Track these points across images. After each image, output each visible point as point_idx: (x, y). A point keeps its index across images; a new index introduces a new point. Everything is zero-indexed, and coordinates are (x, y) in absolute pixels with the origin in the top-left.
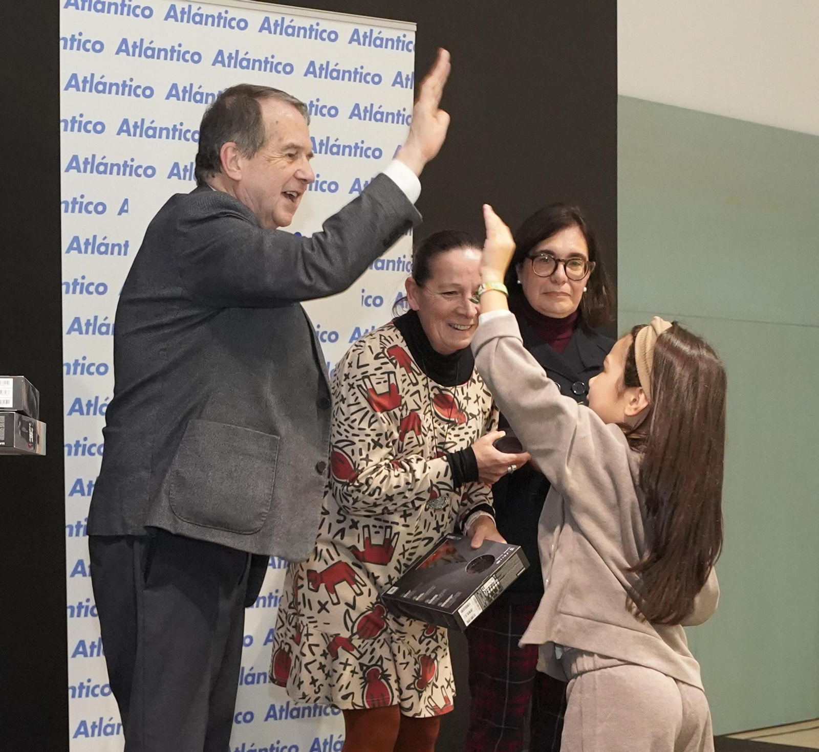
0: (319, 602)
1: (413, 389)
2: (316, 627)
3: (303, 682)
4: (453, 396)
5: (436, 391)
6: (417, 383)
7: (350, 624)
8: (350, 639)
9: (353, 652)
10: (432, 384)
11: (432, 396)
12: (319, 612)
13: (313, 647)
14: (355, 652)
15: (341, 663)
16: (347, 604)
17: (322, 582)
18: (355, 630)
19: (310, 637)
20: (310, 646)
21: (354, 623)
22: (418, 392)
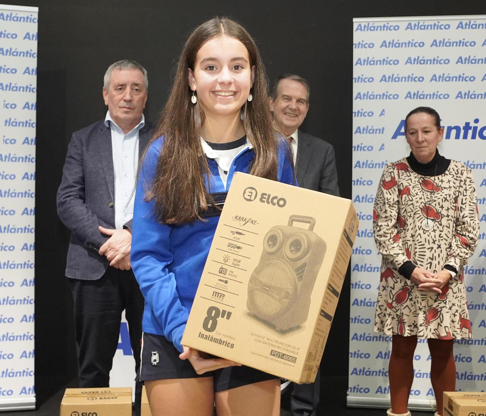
0: (383, 286)
1: (407, 178)
2: (381, 297)
3: (377, 323)
4: (433, 182)
5: (423, 180)
6: (410, 176)
7: (392, 297)
8: (392, 303)
9: (393, 309)
10: (420, 176)
11: (421, 182)
12: (383, 291)
13: (381, 307)
15: (388, 314)
16: (391, 287)
17: (384, 277)
18: (394, 299)
19: (379, 302)
20: (379, 306)
21: (394, 296)
22: (411, 179)
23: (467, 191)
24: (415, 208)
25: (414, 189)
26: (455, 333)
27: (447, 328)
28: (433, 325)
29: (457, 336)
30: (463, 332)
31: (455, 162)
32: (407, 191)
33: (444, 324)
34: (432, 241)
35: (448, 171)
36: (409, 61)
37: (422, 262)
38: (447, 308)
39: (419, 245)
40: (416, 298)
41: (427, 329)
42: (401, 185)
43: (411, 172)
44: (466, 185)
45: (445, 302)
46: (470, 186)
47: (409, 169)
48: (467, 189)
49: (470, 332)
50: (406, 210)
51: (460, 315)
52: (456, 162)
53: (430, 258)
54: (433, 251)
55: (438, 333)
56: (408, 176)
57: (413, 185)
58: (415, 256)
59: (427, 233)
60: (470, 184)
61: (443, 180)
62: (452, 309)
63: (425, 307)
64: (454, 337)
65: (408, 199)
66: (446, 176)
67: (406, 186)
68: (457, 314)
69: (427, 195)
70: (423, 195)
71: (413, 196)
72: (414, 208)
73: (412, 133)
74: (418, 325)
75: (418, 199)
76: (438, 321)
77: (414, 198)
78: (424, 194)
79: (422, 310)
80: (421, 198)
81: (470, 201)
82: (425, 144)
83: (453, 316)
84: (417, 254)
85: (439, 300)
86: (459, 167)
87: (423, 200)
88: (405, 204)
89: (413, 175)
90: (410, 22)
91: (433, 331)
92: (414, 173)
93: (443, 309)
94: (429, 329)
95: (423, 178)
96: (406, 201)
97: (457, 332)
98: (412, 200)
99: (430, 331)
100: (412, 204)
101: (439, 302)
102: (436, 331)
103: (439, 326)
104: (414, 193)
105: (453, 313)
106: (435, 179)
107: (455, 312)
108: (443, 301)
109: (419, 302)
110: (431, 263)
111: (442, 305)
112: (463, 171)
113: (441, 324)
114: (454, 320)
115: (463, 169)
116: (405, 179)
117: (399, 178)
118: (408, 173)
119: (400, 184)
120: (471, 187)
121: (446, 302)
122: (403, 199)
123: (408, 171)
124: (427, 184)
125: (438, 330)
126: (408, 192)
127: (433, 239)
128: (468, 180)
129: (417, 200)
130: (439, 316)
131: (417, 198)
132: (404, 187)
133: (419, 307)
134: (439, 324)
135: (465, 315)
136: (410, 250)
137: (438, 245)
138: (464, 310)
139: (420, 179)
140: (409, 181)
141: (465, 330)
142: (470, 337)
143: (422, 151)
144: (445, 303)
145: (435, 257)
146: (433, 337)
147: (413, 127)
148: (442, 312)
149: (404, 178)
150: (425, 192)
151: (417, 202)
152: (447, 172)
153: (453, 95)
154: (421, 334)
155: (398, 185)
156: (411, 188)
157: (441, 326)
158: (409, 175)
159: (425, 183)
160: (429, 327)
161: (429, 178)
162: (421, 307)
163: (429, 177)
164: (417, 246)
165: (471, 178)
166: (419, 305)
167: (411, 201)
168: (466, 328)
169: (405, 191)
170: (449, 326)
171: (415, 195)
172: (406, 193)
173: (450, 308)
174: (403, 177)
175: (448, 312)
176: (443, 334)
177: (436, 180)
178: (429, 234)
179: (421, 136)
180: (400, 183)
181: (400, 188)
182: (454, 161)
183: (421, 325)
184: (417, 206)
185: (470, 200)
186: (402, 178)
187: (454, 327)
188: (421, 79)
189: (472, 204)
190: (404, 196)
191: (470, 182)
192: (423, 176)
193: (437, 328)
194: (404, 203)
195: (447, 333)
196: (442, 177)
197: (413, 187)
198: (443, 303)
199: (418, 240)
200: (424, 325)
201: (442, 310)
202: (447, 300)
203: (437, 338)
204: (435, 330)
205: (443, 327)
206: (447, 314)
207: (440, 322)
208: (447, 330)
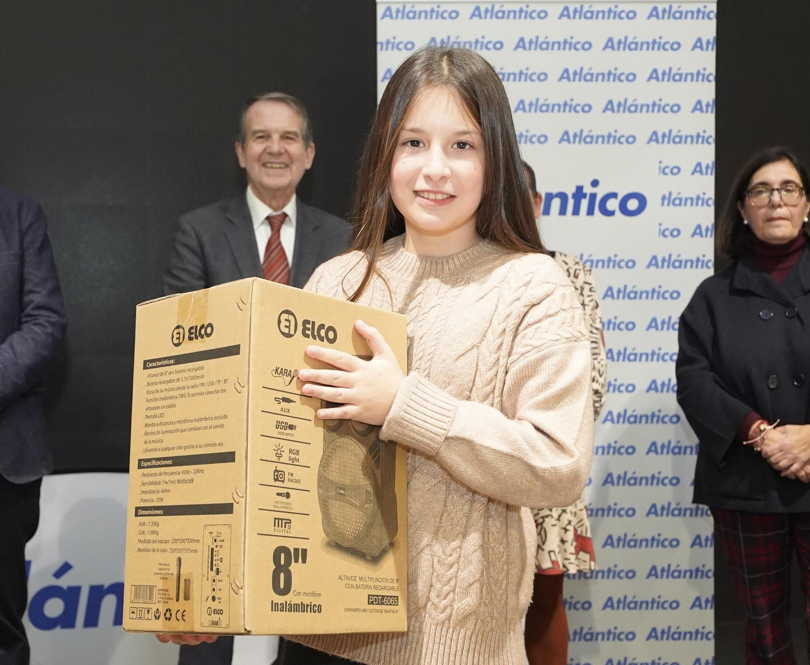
23: (586, 307)
26: (566, 562)
27: (552, 554)
29: (569, 567)
30: (579, 559)
31: (563, 256)
33: (547, 547)
38: (552, 517)
44: (583, 295)
46: (590, 298)
48: (586, 302)
49: (592, 559)
51: (575, 530)
52: (565, 256)
55: (537, 564)
60: (590, 293)
62: (561, 518)
64: (565, 570)
68: (570, 528)
81: (591, 325)
83: (563, 531)
86: (571, 263)
90: (478, 5)
93: (547, 520)
97: (569, 559)
103: (540, 550)
105: (564, 526)
107: (568, 525)
111: (545, 512)
112: (577, 272)
113: (544, 547)
114: (565, 539)
115: (577, 267)
120: (592, 300)
125: (538, 558)
128: (587, 287)
130: (539, 534)
134: (538, 547)
135: (584, 528)
138: (582, 520)
141: (583, 556)
142: (593, 568)
148: (545, 525)
153: (555, 136)
157: (543, 550)
165: (590, 284)
168: (586, 551)
170: (557, 550)
173: (558, 519)
175: (555, 525)
176: (547, 565)
182: (561, 254)
185: (591, 322)
187: (565, 551)
189: (595, 331)
191: (590, 290)
193: (536, 554)
195: (553, 562)
201: (544, 521)
205: (546, 553)
206: (554, 528)
207: (541, 544)
208: (553, 558)
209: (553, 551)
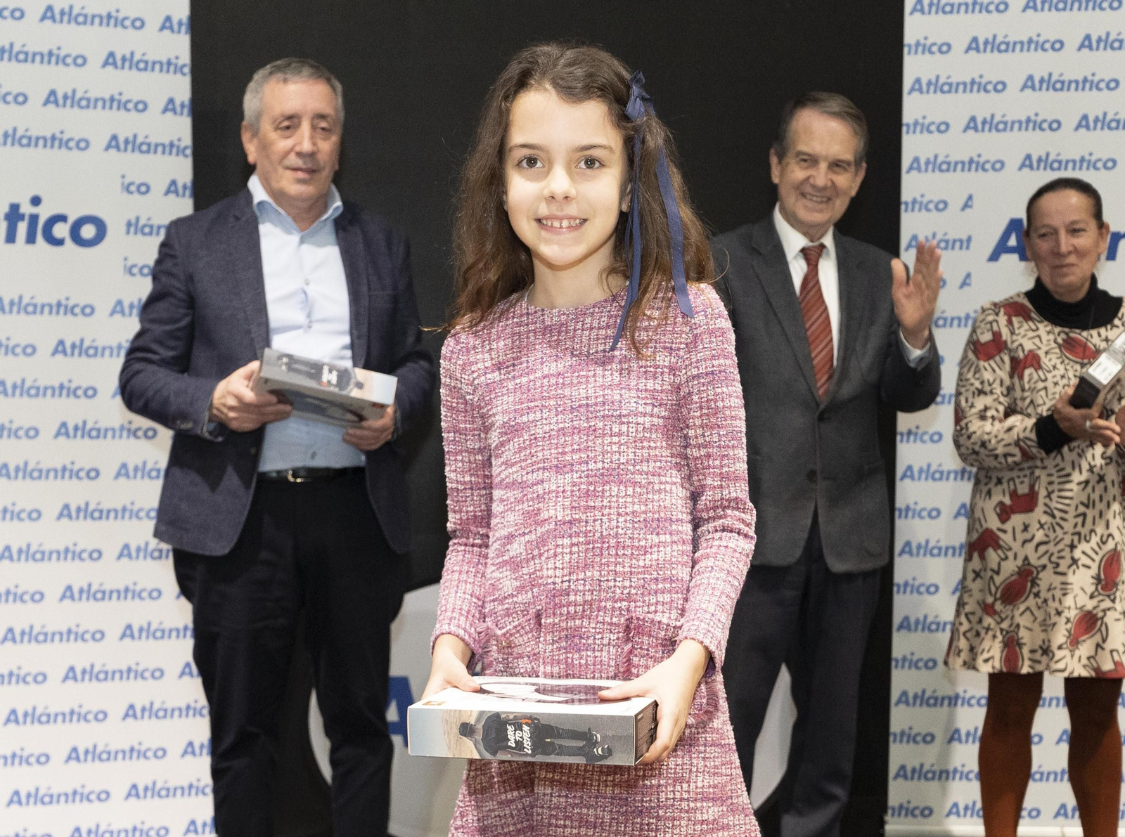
0: (974, 571)
1: (1031, 334)
2: (971, 595)
4: (1084, 340)
5: (1063, 336)
7: (994, 591)
8: (993, 604)
9: (995, 617)
10: (1057, 329)
11: (1060, 340)
12: (974, 580)
14: (997, 617)
15: (984, 628)
16: (992, 570)
17: (974, 551)
18: (998, 596)
21: (997, 591)
22: (1039, 336)
24: (1050, 396)
25: (1049, 357)
27: (1115, 654)
28: (1086, 649)
32: (1033, 360)
33: (1109, 645)
34: (1088, 467)
35: (1120, 319)
36: (1029, 83)
37: (1066, 512)
38: (1115, 609)
39: (1059, 477)
40: (1049, 590)
41: (1072, 656)
42: (1020, 349)
43: (1039, 322)
45: (1112, 597)
47: (1033, 315)
50: (1032, 402)
53: (1082, 503)
54: (1089, 489)
55: (1095, 665)
56: (1033, 331)
57: (1044, 349)
58: (1051, 500)
59: (1076, 450)
61: (1110, 337)
63: (1069, 608)
65: (1035, 377)
66: (1115, 329)
67: (1031, 351)
69: (1076, 371)
70: (1066, 369)
71: (1048, 372)
72: (1047, 396)
73: (1044, 235)
74: (1054, 647)
75: (1058, 378)
76: (1098, 638)
77: (1049, 376)
78: (1068, 367)
79: (1063, 615)
80: (1063, 377)
82: (1072, 259)
84: (1054, 496)
85: (1100, 594)
87: (1065, 381)
88: (1029, 389)
89: (1044, 328)
91: (1084, 661)
92: (1046, 323)
93: (1108, 613)
94: (1076, 658)
95: (1067, 334)
96: (1032, 381)
98: (1046, 380)
99: (1080, 661)
100: (1045, 388)
101: (1100, 598)
102: (1092, 660)
103: (1099, 650)
104: (1050, 365)
106: (1092, 336)
108: (1109, 596)
109: (1057, 599)
110: (1084, 515)
111: (1107, 604)
113: (1105, 646)
116: (1025, 336)
117: (1013, 333)
118: (1031, 323)
119: (1017, 348)
121: (1115, 598)
122: (1026, 378)
123: (1031, 319)
124: (1074, 347)
125: (1097, 658)
126: (1035, 363)
127: (1089, 464)
129: (1055, 380)
130: (1100, 629)
131: (1054, 376)
132: (1026, 353)
133: (1057, 610)
134: (1098, 646)
136: (1036, 488)
137: (1099, 475)
139: (1059, 335)
140: (1037, 341)
143: (1065, 275)
144: (1113, 601)
145: (1094, 502)
146: (1085, 673)
147: (1047, 221)
148: (1106, 619)
149: (1023, 333)
150: (1072, 363)
151: (1056, 384)
152: (1116, 322)
154: (1061, 666)
155: (1010, 351)
156: (1041, 353)
157: (1103, 649)
158: (1034, 327)
159: (1070, 346)
160: (1077, 653)
161: (1080, 334)
162: (1060, 609)
163: (1078, 331)
164: (1054, 479)
166: (1056, 604)
167: (1043, 381)
169: (1029, 360)
170: (1121, 650)
171: (1052, 368)
172: (1032, 365)
174: (1022, 331)
175: (1118, 620)
176: (1108, 666)
177: (1094, 337)
178: (1080, 451)
179: (1066, 243)
180: (1016, 344)
181: (1016, 355)
183: (1060, 648)
184: (1054, 393)
186: (1019, 334)
188: (1055, 125)
190: (1027, 372)
192: (1067, 330)
193: (1093, 653)
194: (1027, 387)
195: (1116, 663)
196: (1107, 330)
197: (1047, 353)
198: (1107, 600)
199: (1057, 465)
200: (1067, 648)
201: (1105, 615)
202: (1118, 594)
203: (1093, 674)
204: (1088, 658)
205: (1107, 653)
206: (1118, 623)
207: (1101, 642)
208: (1116, 658)
209: (1118, 651)
